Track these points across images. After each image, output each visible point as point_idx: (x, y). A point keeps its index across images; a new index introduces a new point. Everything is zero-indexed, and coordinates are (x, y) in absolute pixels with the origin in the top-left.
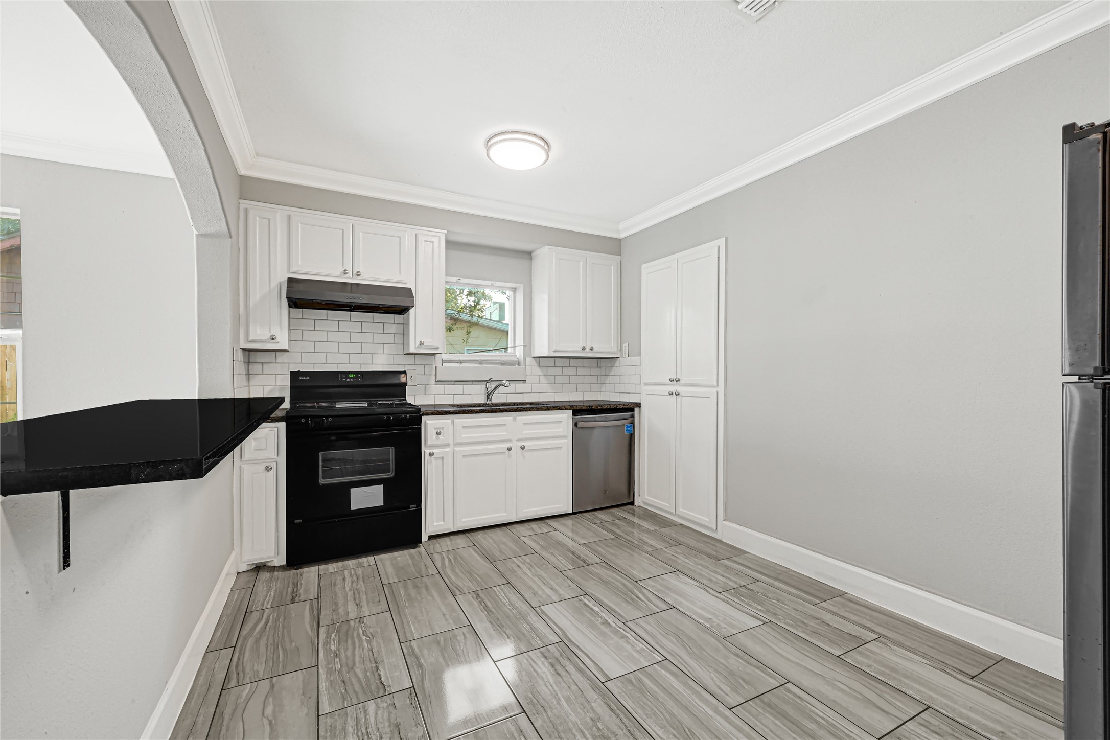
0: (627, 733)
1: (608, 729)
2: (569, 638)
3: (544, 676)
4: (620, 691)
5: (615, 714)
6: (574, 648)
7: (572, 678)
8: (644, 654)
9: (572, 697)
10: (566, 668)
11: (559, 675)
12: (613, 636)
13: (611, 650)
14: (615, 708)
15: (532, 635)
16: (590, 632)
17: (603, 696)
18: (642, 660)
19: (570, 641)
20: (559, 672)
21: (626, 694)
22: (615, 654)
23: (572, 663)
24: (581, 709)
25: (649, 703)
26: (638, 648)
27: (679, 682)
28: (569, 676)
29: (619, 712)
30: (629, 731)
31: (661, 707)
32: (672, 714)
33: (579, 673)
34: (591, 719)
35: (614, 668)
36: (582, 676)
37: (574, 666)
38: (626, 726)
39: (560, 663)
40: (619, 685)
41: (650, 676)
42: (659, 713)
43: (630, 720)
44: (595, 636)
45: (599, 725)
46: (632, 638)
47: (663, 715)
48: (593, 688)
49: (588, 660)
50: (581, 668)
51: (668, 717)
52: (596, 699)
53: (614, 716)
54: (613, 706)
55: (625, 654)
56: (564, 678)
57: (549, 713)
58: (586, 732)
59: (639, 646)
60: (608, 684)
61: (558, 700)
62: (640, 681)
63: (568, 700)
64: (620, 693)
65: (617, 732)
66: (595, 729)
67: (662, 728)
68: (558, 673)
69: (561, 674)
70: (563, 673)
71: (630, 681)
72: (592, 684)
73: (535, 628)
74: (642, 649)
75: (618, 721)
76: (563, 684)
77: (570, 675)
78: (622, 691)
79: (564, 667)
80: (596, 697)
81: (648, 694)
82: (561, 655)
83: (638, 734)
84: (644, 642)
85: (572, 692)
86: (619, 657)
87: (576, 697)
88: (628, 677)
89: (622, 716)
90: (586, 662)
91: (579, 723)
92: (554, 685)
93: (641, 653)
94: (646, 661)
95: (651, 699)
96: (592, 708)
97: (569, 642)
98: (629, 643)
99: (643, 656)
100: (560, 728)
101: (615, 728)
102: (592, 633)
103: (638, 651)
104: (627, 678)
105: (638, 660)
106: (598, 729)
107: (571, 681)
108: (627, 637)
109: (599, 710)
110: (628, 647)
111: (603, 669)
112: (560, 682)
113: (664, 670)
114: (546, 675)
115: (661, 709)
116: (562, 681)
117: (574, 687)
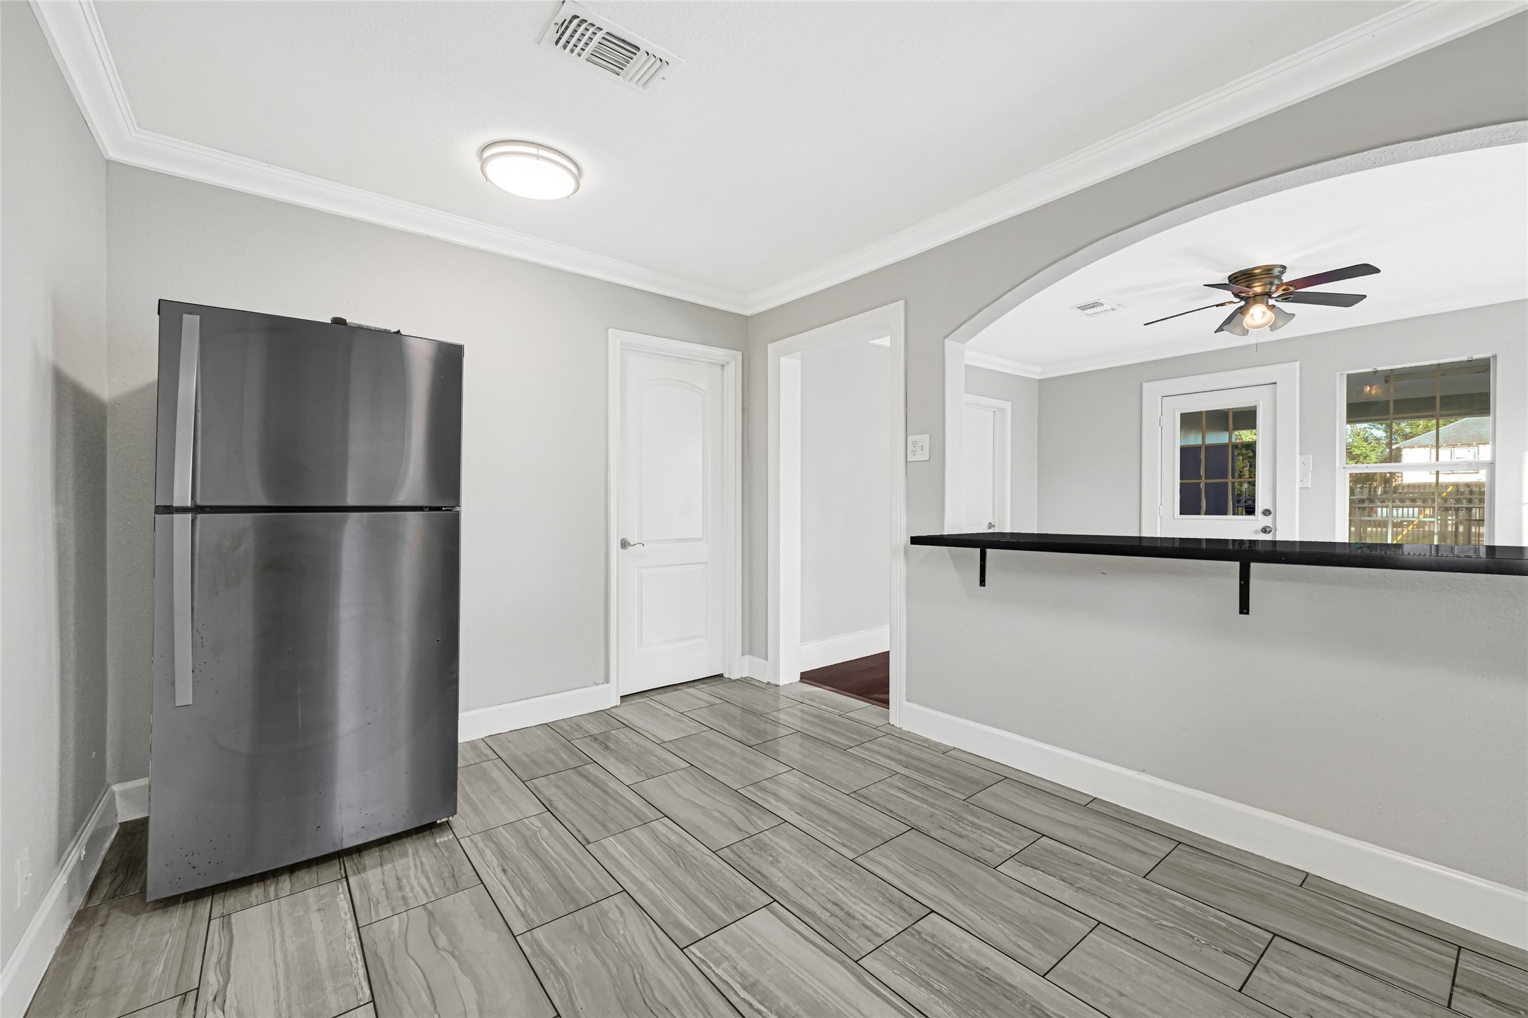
0: (742, 856)
1: (761, 856)
2: (847, 968)
3: (853, 899)
4: (751, 893)
5: (756, 869)
6: (830, 950)
7: (815, 900)
8: (718, 954)
9: (806, 879)
10: (829, 914)
11: (833, 903)
12: (772, 987)
13: (770, 955)
14: (756, 875)
15: (913, 967)
16: (815, 990)
17: (772, 885)
18: (721, 943)
19: (842, 963)
20: (836, 907)
21: (744, 891)
22: (763, 948)
23: (824, 923)
24: (794, 869)
25: (717, 884)
26: (725, 965)
27: (673, 915)
28: (820, 903)
29: (751, 871)
30: (740, 857)
31: (704, 882)
32: (694, 877)
33: (809, 908)
34: (779, 862)
35: (763, 924)
36: (803, 905)
37: (819, 919)
38: (743, 860)
39: (841, 920)
40: (753, 901)
41: (712, 917)
42: (708, 876)
43: (740, 866)
44: (804, 981)
45: (771, 859)
46: (737, 987)
47: (704, 875)
48: (786, 892)
49: (803, 932)
50: (807, 915)
51: (698, 874)
52: (779, 880)
53: (756, 867)
54: (759, 876)
55: (747, 951)
56: (826, 900)
57: (825, 862)
58: (782, 851)
59: (724, 970)
60: (767, 900)
61: (821, 874)
62: (726, 910)
63: (811, 876)
64: (752, 891)
65: (752, 855)
66: (774, 855)
67: (707, 864)
68: (836, 905)
69: (831, 904)
70: (830, 906)
71: (739, 907)
72: (788, 896)
73: (922, 986)
74: (718, 964)
75: (751, 864)
76: (823, 892)
77: (820, 905)
78: (749, 895)
79: (833, 915)
80: (779, 883)
81: (717, 894)
82: (845, 933)
83: (731, 857)
84: (715, 980)
85: (809, 884)
86: (756, 942)
87: (803, 880)
88: (741, 911)
89: (748, 868)
90: (806, 928)
91: (791, 858)
92: (834, 889)
93: (722, 955)
94: (715, 942)
95: (716, 890)
96: (781, 871)
97: (844, 961)
98: (742, 975)
99: (719, 951)
100: (808, 851)
101: (755, 858)
102: (811, 987)
103: (727, 958)
104: (744, 911)
105: (726, 942)
106: (771, 856)
107: (815, 897)
108: (745, 988)
109: (774, 871)
110: (743, 965)
111: (777, 920)
112: (829, 894)
113: (691, 930)
114: (850, 901)
115: (704, 880)
116: (827, 895)
117: (809, 890)
